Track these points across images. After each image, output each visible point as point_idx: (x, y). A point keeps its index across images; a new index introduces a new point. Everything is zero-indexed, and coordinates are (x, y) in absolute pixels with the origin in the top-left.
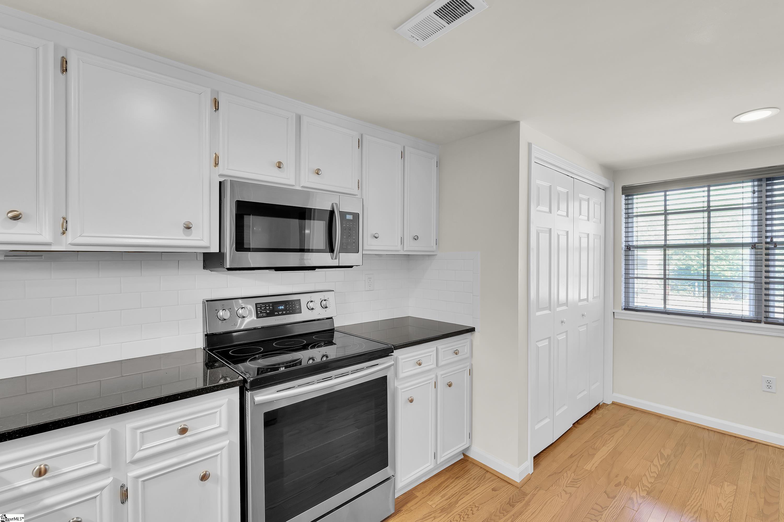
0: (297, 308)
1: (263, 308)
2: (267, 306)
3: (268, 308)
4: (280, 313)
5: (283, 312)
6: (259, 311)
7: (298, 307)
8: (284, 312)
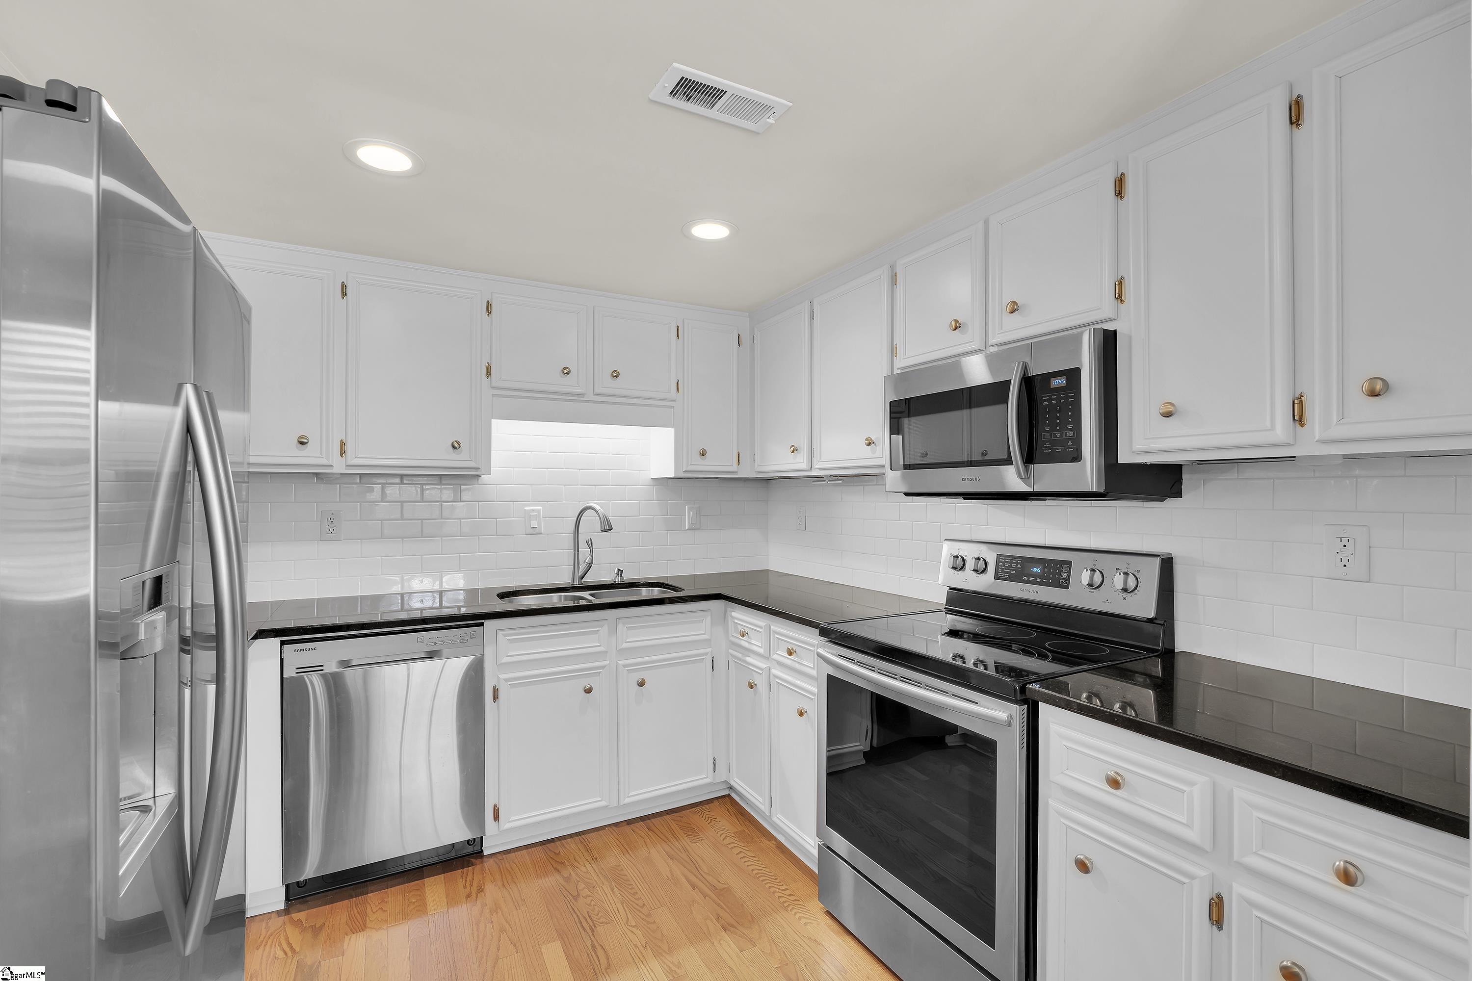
0: (1062, 576)
1: (1007, 565)
2: (1014, 563)
3: (1014, 565)
4: (1031, 579)
5: (1036, 579)
6: (1000, 568)
7: (1065, 575)
8: (1038, 580)
